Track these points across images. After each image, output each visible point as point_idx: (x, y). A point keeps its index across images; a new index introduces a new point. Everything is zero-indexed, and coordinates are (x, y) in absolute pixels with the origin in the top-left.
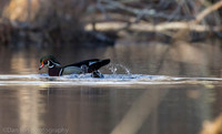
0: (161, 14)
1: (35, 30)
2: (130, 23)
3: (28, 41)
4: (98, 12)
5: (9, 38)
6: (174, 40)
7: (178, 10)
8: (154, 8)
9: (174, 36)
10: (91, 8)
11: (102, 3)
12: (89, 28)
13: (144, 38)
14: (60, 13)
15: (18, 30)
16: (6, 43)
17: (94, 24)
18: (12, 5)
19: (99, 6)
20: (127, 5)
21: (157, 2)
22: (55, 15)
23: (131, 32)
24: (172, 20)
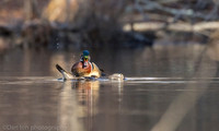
0: (199, 14)
1: (74, 31)
2: (167, 24)
3: (67, 42)
4: (136, 12)
5: (49, 38)
6: (212, 40)
7: (215, 10)
8: (191, 8)
9: (212, 35)
10: (129, 9)
11: (141, 3)
12: (127, 28)
13: (182, 38)
14: (98, 14)
15: (57, 31)
16: (46, 44)
17: (132, 24)
18: (51, 5)
19: (138, 7)
20: (165, 5)
21: (195, 3)
22: (93, 16)
23: (168, 32)
24: (209, 20)
